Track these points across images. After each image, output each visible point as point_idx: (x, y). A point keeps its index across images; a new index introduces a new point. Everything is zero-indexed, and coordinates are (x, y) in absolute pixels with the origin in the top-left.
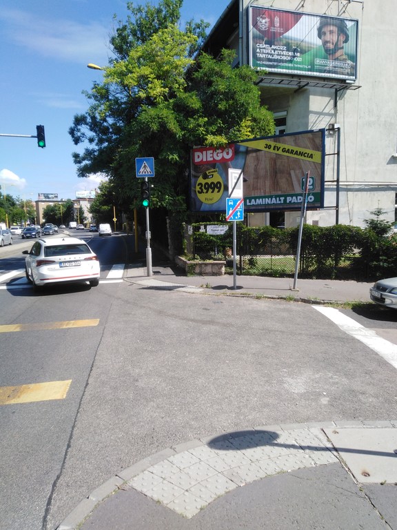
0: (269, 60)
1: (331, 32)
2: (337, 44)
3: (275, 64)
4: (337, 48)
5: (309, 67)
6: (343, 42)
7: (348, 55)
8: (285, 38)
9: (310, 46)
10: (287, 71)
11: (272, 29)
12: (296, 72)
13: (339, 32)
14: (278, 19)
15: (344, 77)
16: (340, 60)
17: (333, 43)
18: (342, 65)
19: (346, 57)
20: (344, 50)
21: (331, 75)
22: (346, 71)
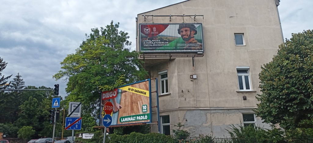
0: (151, 47)
1: (186, 31)
2: (190, 35)
3: (154, 48)
4: (190, 37)
5: (174, 48)
8: (160, 36)
9: (174, 38)
10: (161, 51)
11: (152, 33)
12: (166, 51)
13: (191, 30)
14: (155, 28)
15: (196, 51)
16: (193, 43)
17: (188, 36)
18: (194, 45)
19: (196, 41)
20: (195, 38)
21: (187, 51)
22: (197, 48)
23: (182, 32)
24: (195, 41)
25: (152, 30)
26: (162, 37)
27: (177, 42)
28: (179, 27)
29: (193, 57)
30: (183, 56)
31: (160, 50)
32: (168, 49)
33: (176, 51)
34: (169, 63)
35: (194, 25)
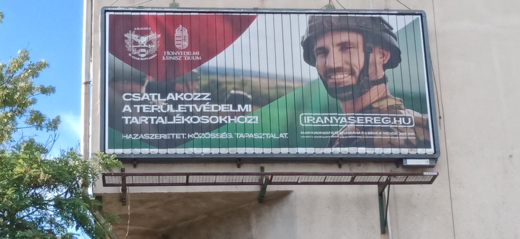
0: (159, 128)
1: (345, 47)
2: (365, 70)
3: (178, 136)
4: (365, 81)
5: (283, 135)
6: (385, 67)
7: (402, 96)
8: (208, 72)
9: (282, 84)
10: (215, 151)
11: (168, 56)
12: (241, 151)
13: (369, 45)
14: (186, 32)
15: (396, 151)
16: (379, 111)
17: (352, 73)
18: (385, 121)
19: (398, 101)
20: (390, 84)
21: (352, 150)
22: (402, 136)
23: (325, 52)
24: (392, 102)
25: (168, 42)
26: (222, 79)
27: (301, 107)
28: (311, 29)
29: (382, 186)
30: (329, 179)
31: (210, 144)
32: (253, 143)
33: (293, 151)
34: (259, 216)
35: (385, 17)
